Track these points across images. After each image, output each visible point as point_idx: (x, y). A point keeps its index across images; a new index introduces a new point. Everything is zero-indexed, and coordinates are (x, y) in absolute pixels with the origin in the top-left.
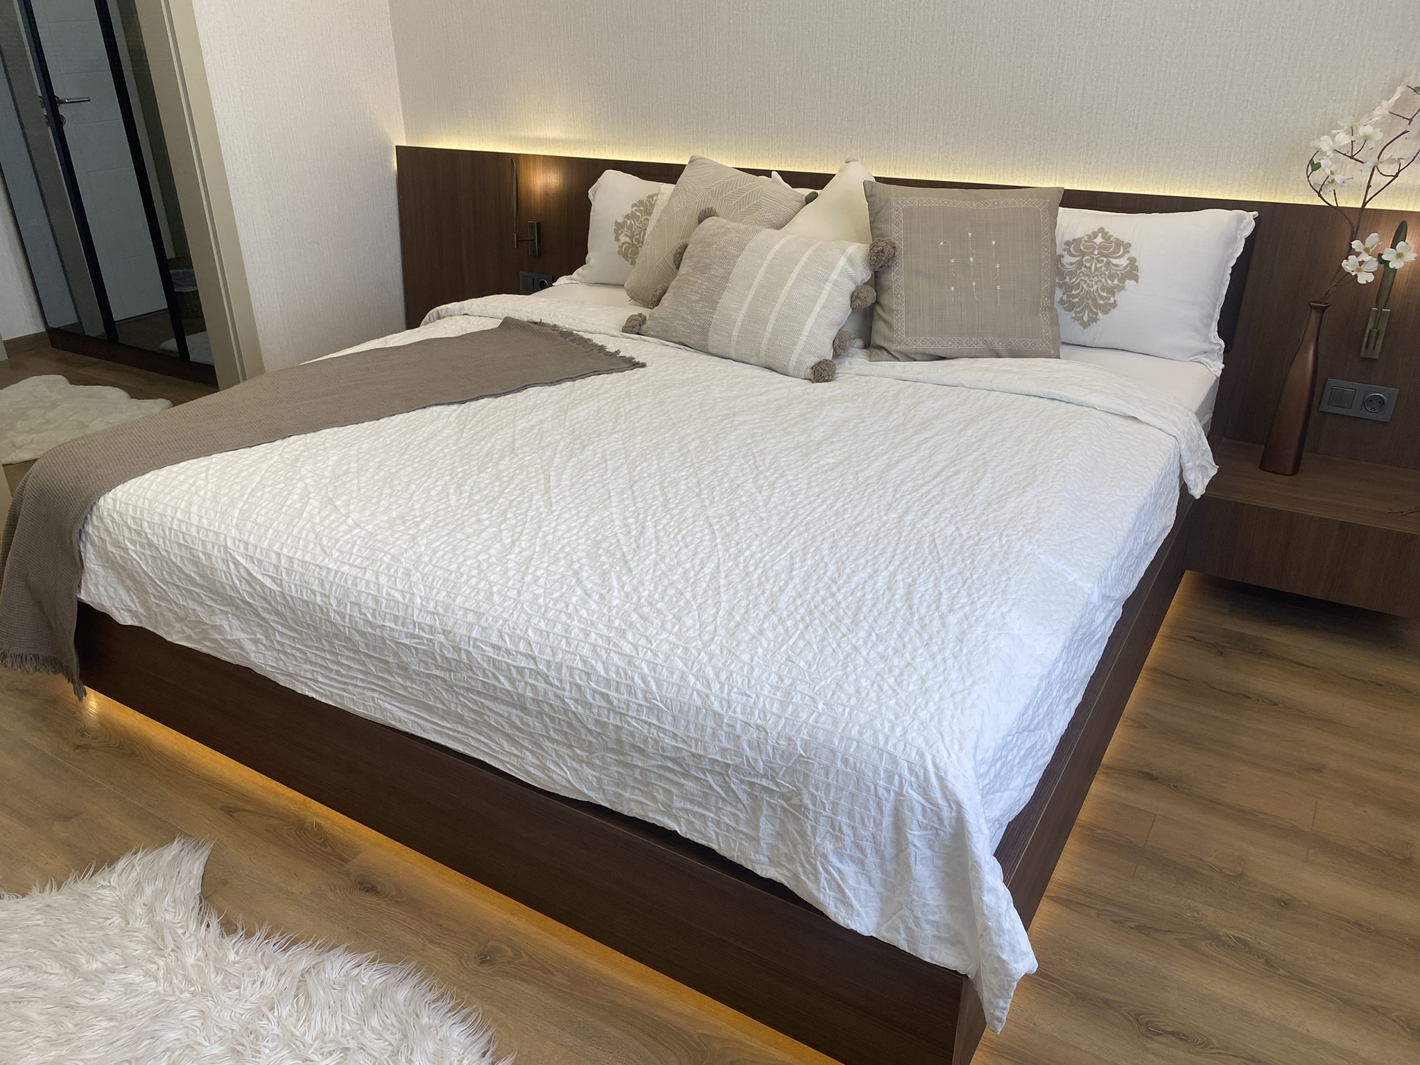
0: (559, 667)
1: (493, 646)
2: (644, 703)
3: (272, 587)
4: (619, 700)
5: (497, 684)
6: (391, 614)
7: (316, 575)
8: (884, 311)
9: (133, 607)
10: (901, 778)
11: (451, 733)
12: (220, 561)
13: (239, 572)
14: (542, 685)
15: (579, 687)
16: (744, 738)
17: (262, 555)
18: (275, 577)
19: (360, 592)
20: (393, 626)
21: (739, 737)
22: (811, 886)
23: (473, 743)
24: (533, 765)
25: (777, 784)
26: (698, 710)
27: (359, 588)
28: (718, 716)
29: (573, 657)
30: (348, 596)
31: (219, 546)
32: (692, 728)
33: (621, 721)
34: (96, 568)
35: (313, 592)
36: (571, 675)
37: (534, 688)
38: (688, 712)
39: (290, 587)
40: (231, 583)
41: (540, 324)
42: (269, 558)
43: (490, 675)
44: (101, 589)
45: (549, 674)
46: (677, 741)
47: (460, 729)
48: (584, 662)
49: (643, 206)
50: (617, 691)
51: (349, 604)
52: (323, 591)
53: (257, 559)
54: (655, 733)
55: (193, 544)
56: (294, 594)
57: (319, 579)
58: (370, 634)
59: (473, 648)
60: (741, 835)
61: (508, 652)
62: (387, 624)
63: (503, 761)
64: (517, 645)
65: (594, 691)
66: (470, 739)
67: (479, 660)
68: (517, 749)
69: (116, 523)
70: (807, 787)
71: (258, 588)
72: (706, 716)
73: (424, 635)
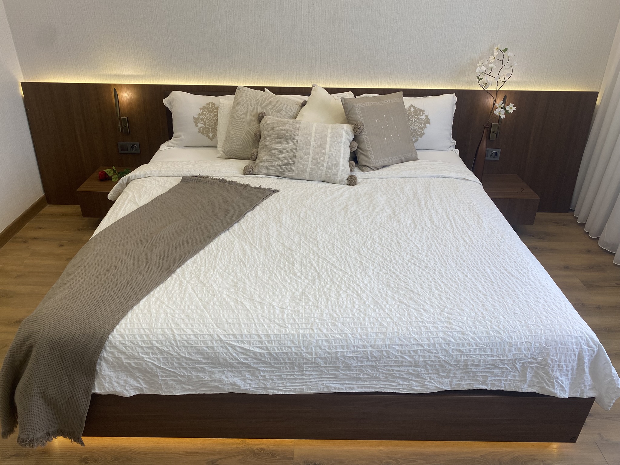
0: (434, 345)
1: (398, 345)
2: (476, 348)
3: (261, 352)
4: (466, 350)
5: (403, 360)
6: (339, 346)
7: (287, 339)
8: (363, 151)
9: (139, 385)
10: (580, 343)
11: (368, 386)
12: (220, 348)
13: (236, 350)
14: (427, 354)
15: (446, 350)
16: (522, 348)
17: (247, 338)
18: (261, 347)
19: (317, 341)
20: (342, 350)
21: (520, 348)
22: (551, 389)
23: (381, 386)
24: (416, 386)
25: (536, 359)
26: (500, 344)
27: (315, 338)
28: (510, 344)
29: (438, 339)
30: (312, 344)
31: (216, 341)
32: (499, 350)
33: (467, 357)
34: (110, 373)
35: (290, 348)
36: (440, 346)
37: (424, 357)
38: (497, 345)
39: (274, 349)
40: (231, 357)
41: (199, 176)
42: (253, 338)
43: (399, 357)
44: (115, 383)
45: (430, 349)
46: (494, 357)
47: (375, 383)
48: (444, 339)
49: (206, 109)
50: (463, 346)
51: (313, 348)
52: (295, 345)
53: (246, 341)
54: (484, 357)
55: (197, 344)
56: (277, 351)
57: (290, 340)
58: (328, 357)
59: (389, 348)
60: (516, 381)
61: (407, 345)
62: (338, 350)
63: (398, 389)
64: (410, 341)
65: (453, 350)
66: (380, 385)
67: (393, 353)
68: (407, 382)
69: (129, 347)
70: (549, 357)
71: (251, 354)
72: (504, 345)
73: (360, 350)
